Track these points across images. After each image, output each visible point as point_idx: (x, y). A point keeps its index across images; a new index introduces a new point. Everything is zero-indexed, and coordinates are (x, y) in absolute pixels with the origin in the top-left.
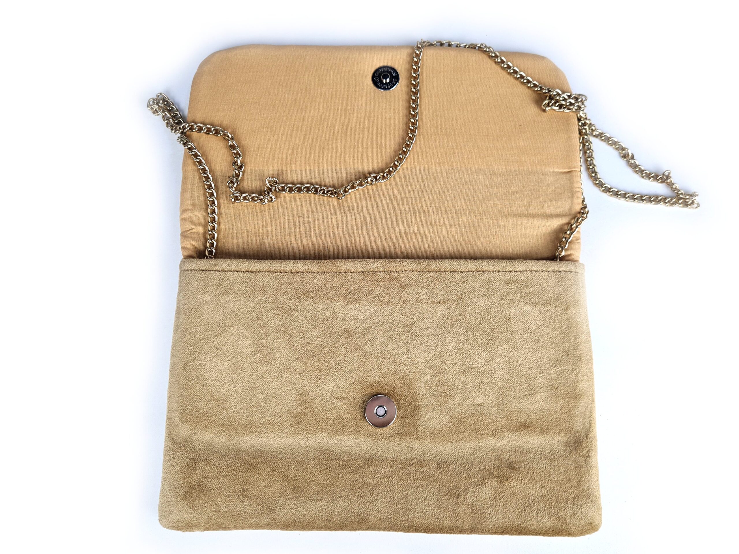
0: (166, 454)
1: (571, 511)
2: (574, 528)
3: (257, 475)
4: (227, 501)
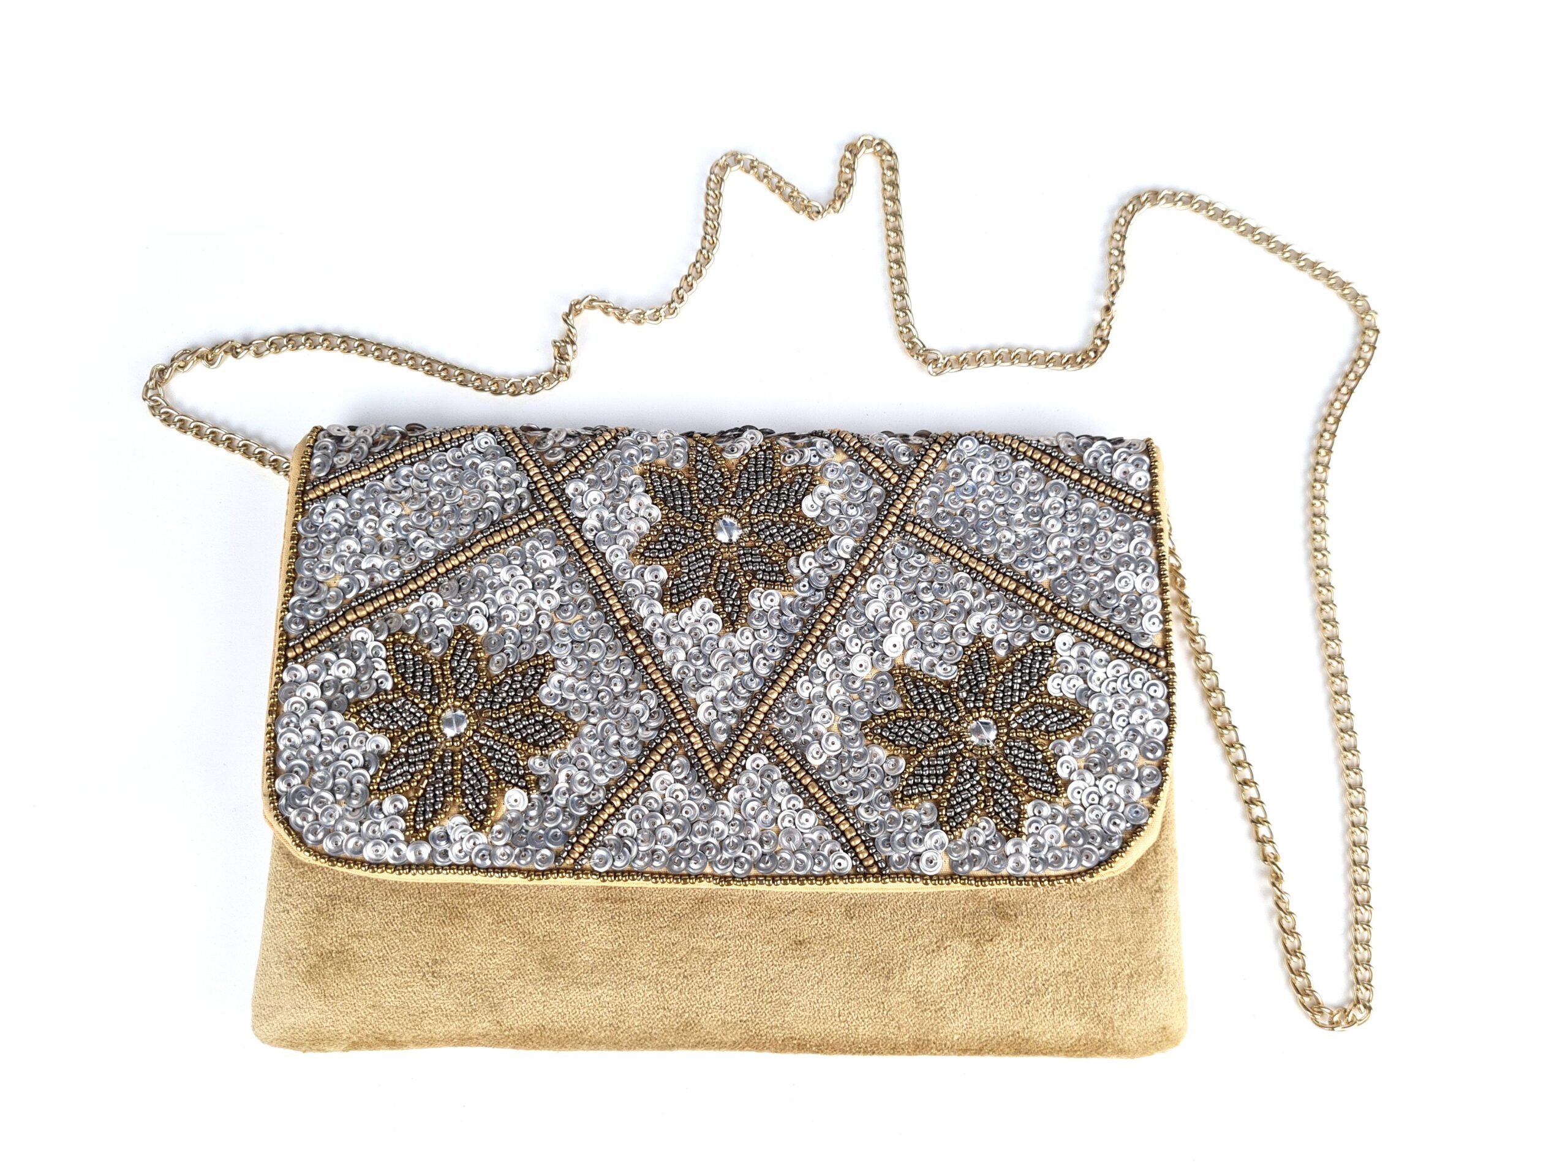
0: (273, 887)
1: (1123, 1004)
2: (1130, 1037)
3: (465, 931)
4: (399, 984)
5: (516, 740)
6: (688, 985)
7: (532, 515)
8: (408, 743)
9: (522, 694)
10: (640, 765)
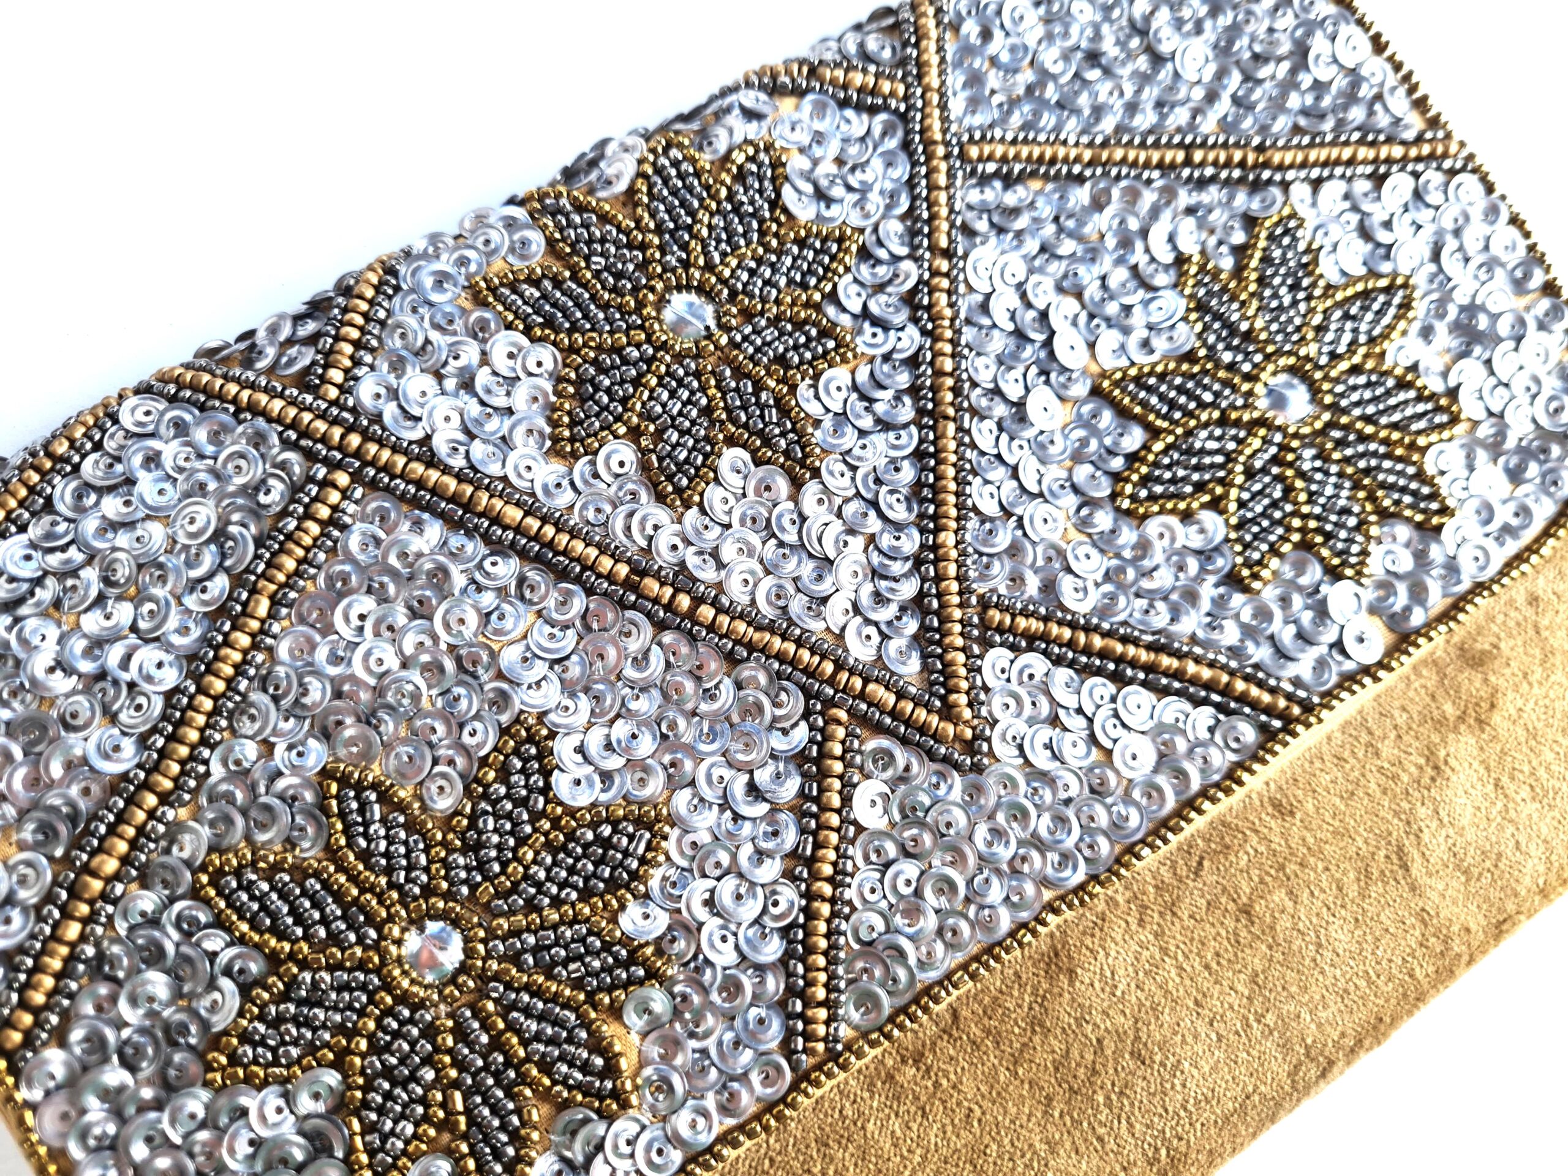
5: (573, 905)
6: (1132, 1104)
7: (326, 484)
8: (376, 1049)
9: (525, 817)
10: (817, 800)
